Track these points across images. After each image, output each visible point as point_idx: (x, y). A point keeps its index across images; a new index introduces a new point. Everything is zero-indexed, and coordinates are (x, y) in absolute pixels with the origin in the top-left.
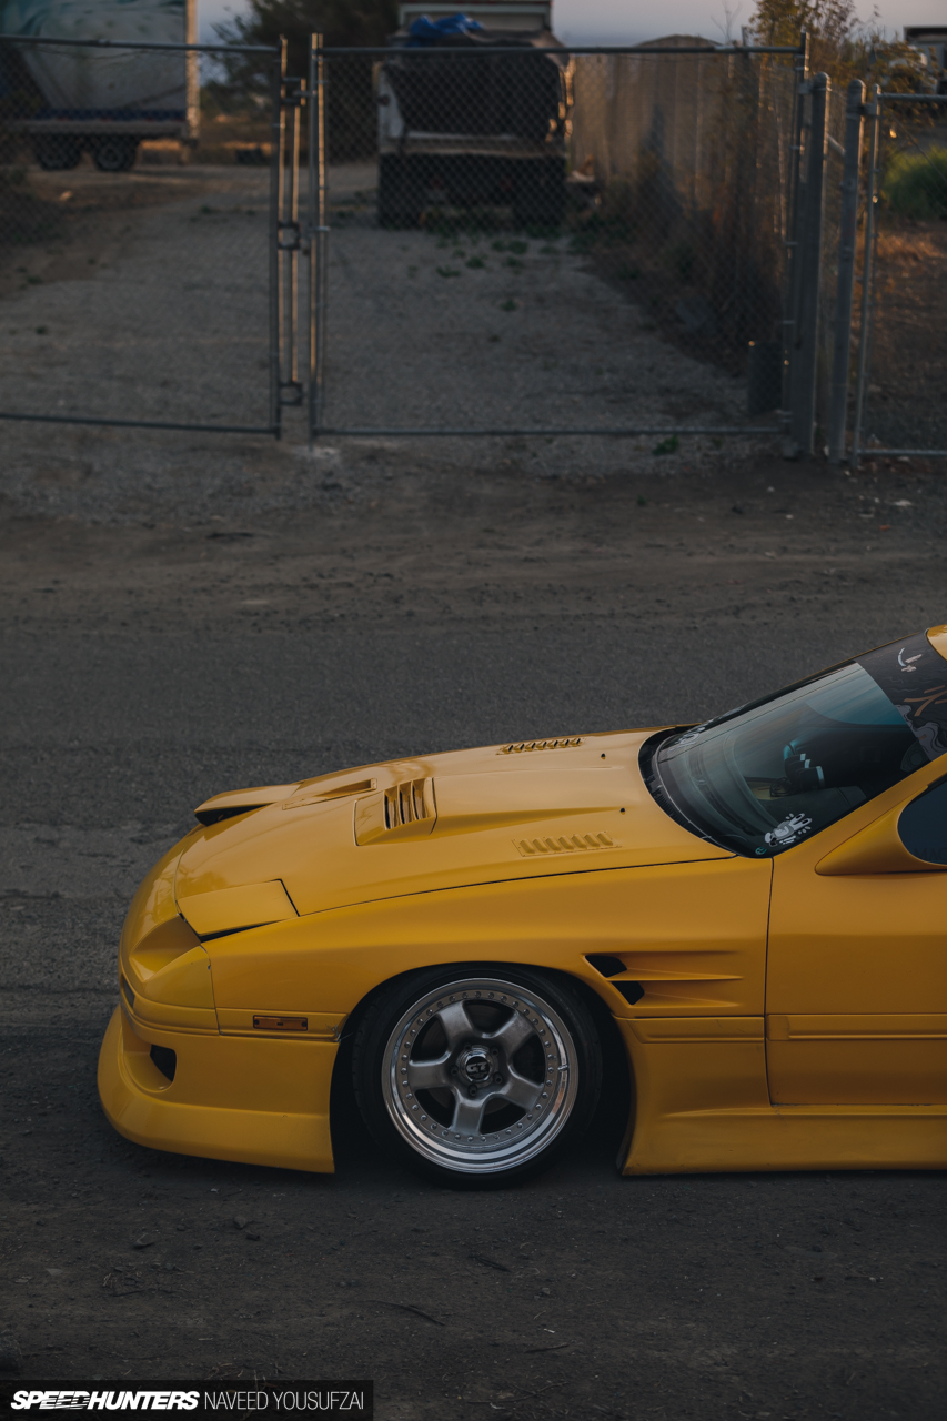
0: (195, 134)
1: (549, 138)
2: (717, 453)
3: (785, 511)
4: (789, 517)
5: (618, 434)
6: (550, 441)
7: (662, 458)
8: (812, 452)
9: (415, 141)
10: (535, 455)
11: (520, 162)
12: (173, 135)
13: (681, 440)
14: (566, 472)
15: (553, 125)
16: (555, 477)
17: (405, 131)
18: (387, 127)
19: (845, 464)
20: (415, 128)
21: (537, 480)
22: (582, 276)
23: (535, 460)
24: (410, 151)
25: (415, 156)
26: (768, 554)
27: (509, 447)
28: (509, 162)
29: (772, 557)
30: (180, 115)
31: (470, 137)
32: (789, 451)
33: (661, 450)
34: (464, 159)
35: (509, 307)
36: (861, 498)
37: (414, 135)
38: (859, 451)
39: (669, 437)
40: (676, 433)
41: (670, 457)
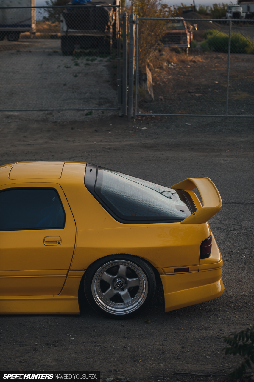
0: (35, 31)
1: (106, 31)
2: (102, 115)
3: (109, 131)
4: (110, 132)
5: (78, 110)
6: (59, 112)
7: (87, 116)
8: (127, 114)
9: (70, 32)
10: (53, 116)
11: (99, 37)
12: (28, 31)
13: (93, 111)
14: (60, 120)
15: (107, 27)
16: (56, 122)
17: (68, 29)
18: (63, 28)
19: (133, 118)
20: (70, 28)
21: (51, 123)
22: (103, 67)
23: (53, 117)
24: (69, 35)
25: (70, 36)
26: (95, 142)
27: (48, 114)
28: (96, 37)
29: (95, 143)
30: (30, 26)
31: (79, 31)
32: (120, 114)
33: (87, 115)
34: (84, 36)
35: (76, 76)
36: (134, 127)
37: (70, 30)
38: (136, 114)
39: (90, 111)
40: (92, 110)
41: (89, 116)
